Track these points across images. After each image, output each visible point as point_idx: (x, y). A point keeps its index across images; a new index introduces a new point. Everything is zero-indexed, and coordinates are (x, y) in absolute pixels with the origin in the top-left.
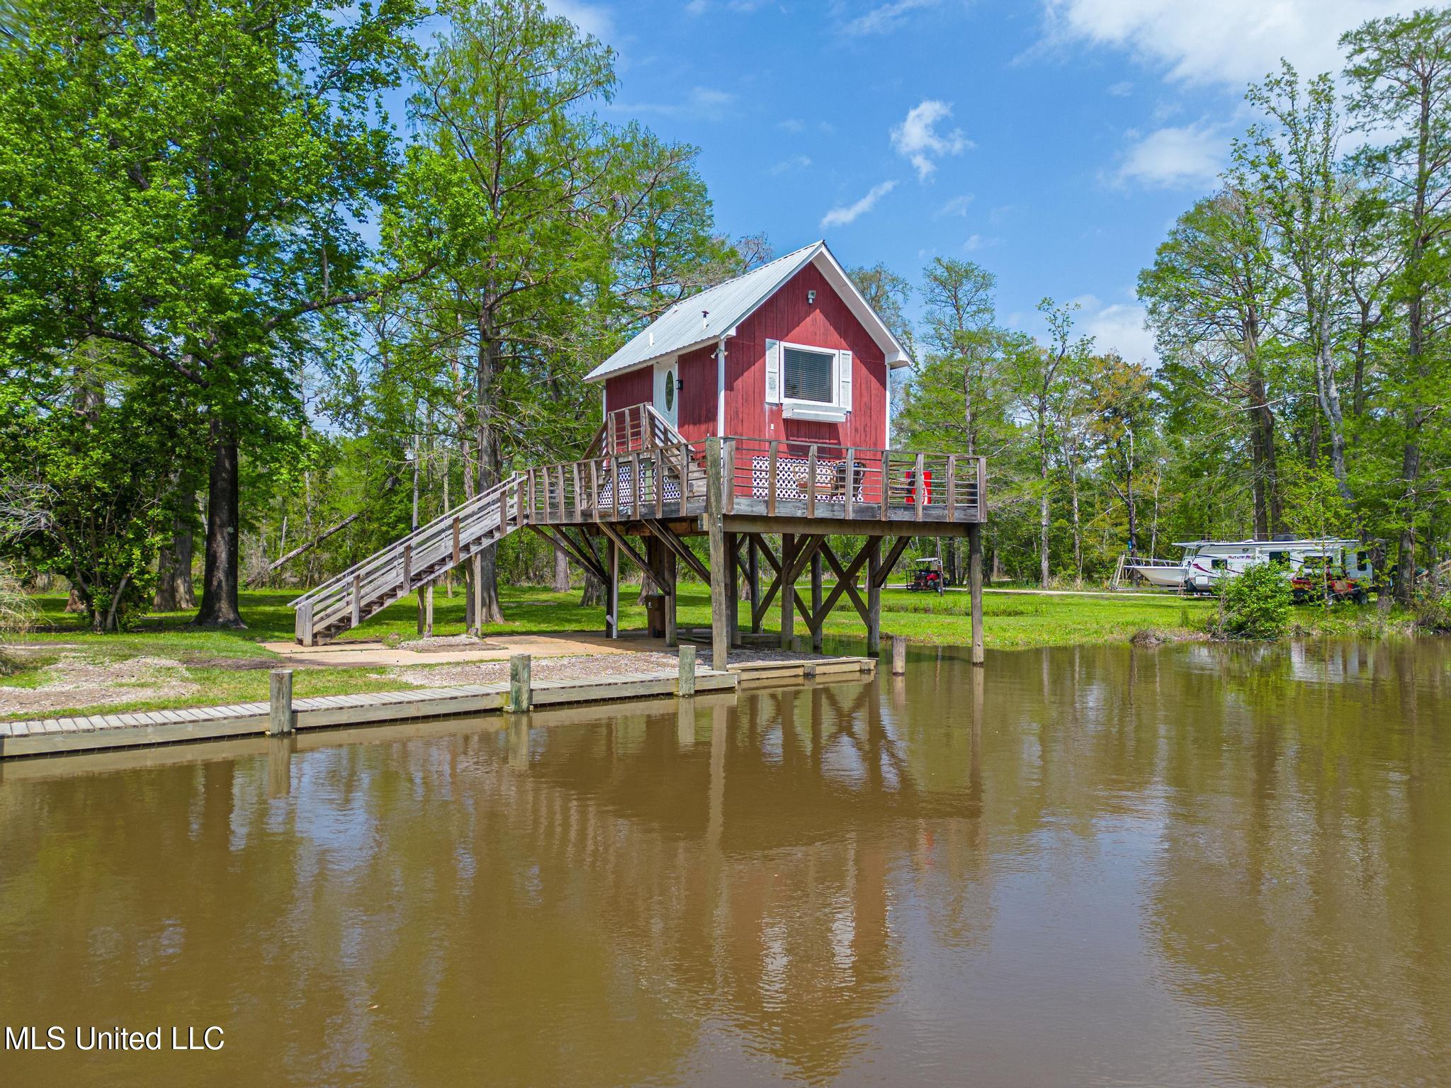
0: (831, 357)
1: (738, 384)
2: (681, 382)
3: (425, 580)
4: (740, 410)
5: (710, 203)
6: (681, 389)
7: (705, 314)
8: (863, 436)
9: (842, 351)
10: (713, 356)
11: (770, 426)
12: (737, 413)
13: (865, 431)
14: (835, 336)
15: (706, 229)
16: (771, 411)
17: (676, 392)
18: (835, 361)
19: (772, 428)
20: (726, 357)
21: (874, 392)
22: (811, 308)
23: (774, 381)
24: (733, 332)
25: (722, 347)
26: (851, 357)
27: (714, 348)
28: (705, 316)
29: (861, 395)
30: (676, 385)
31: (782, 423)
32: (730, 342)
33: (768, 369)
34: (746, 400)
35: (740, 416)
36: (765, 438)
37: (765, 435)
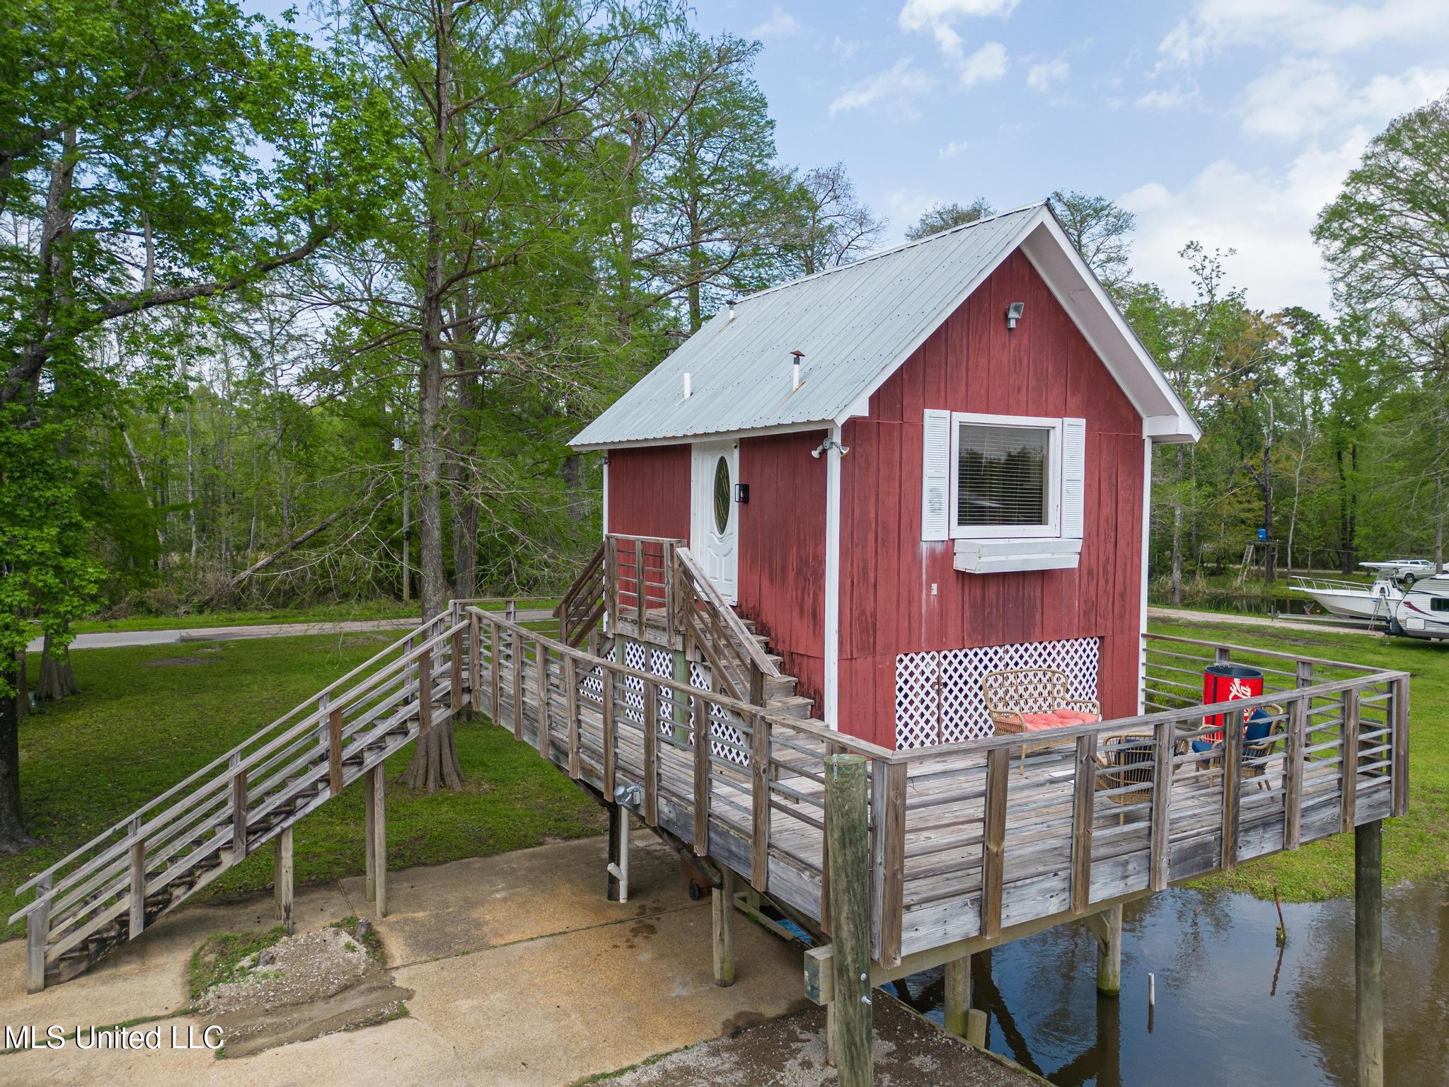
0: (1046, 432)
2: (744, 488)
3: (278, 830)
4: (872, 564)
5: (771, 124)
6: (744, 500)
7: (798, 356)
8: (1102, 582)
9: (1067, 420)
10: (815, 454)
11: (929, 589)
12: (865, 571)
13: (1105, 572)
14: (1056, 389)
15: (766, 160)
16: (934, 558)
17: (734, 507)
18: (1055, 439)
19: (934, 592)
20: (844, 459)
22: (1013, 338)
23: (939, 496)
24: (861, 408)
25: (837, 437)
26: (1083, 430)
27: (818, 436)
28: (797, 361)
29: (1100, 504)
30: (734, 493)
31: (953, 578)
32: (852, 426)
33: (927, 473)
34: (884, 541)
35: (872, 575)
36: (921, 615)
37: (920, 607)
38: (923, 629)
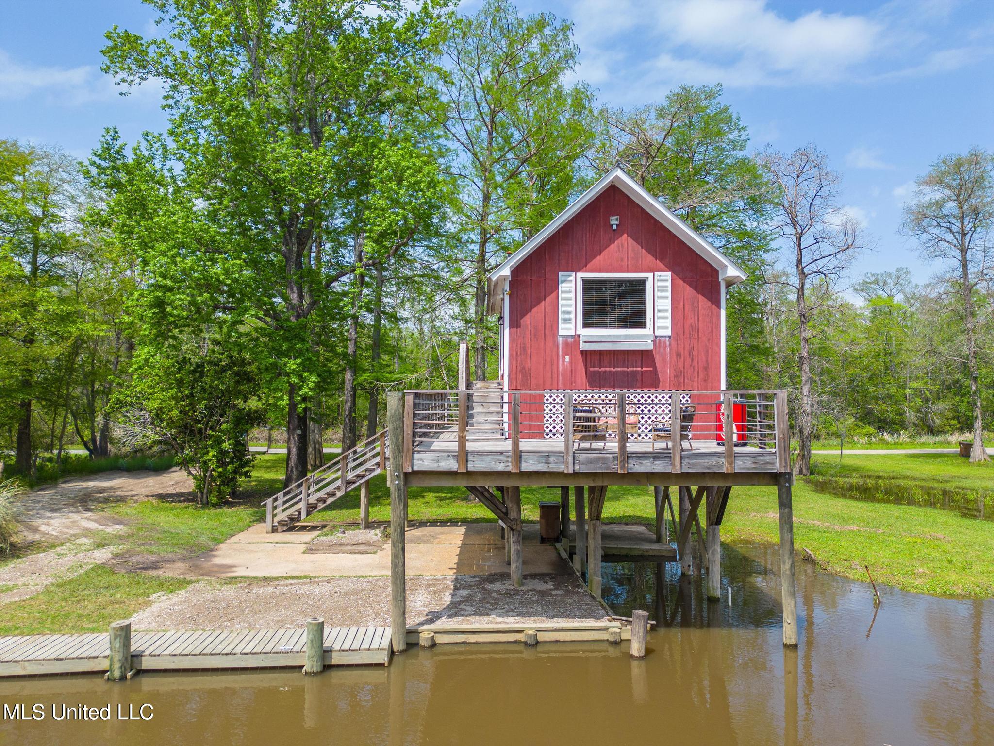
0: (642, 281)
1: (526, 320)
4: (528, 345)
9: (657, 274)
11: (564, 359)
12: (524, 349)
13: (691, 355)
14: (650, 259)
16: (566, 344)
18: (649, 285)
19: (567, 360)
21: (701, 312)
22: (617, 233)
23: (569, 314)
26: (669, 278)
29: (684, 317)
31: (579, 354)
33: (560, 303)
34: (535, 335)
35: (528, 351)
36: (558, 371)
37: (558, 368)
38: (560, 378)
